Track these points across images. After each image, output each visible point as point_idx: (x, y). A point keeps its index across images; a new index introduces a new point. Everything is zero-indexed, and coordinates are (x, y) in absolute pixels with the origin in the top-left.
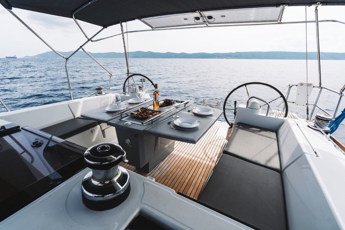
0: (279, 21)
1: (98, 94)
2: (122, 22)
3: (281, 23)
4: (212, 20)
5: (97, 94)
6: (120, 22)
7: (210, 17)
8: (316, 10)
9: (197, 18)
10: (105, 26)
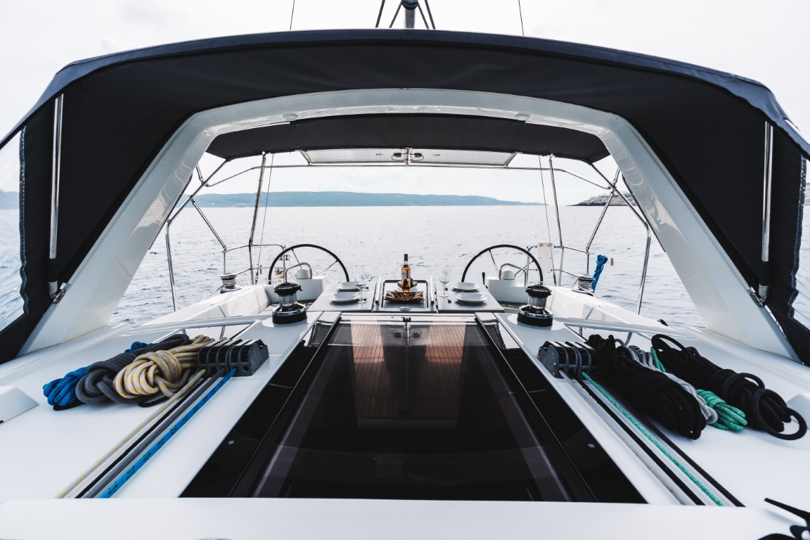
0: (505, 165)
1: (228, 287)
2: (267, 152)
3: (508, 168)
4: (421, 158)
5: (224, 288)
6: (263, 153)
7: (418, 155)
8: (550, 160)
9: (398, 155)
10: (228, 159)
